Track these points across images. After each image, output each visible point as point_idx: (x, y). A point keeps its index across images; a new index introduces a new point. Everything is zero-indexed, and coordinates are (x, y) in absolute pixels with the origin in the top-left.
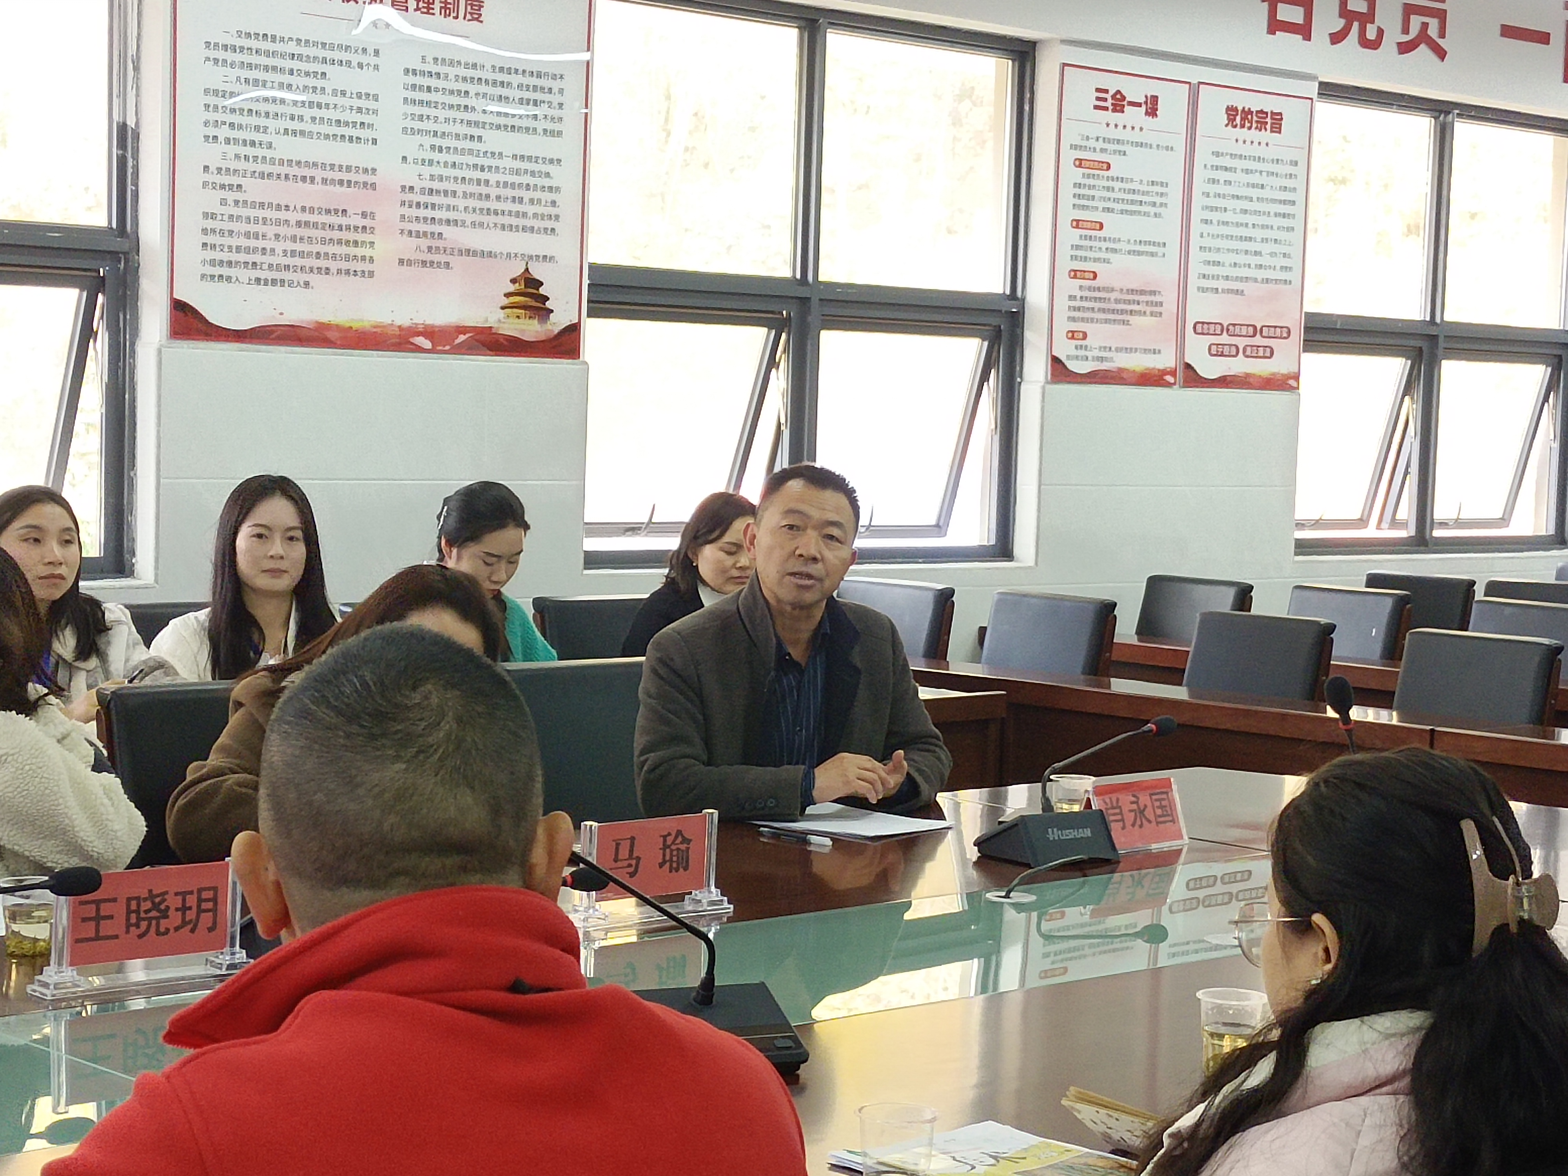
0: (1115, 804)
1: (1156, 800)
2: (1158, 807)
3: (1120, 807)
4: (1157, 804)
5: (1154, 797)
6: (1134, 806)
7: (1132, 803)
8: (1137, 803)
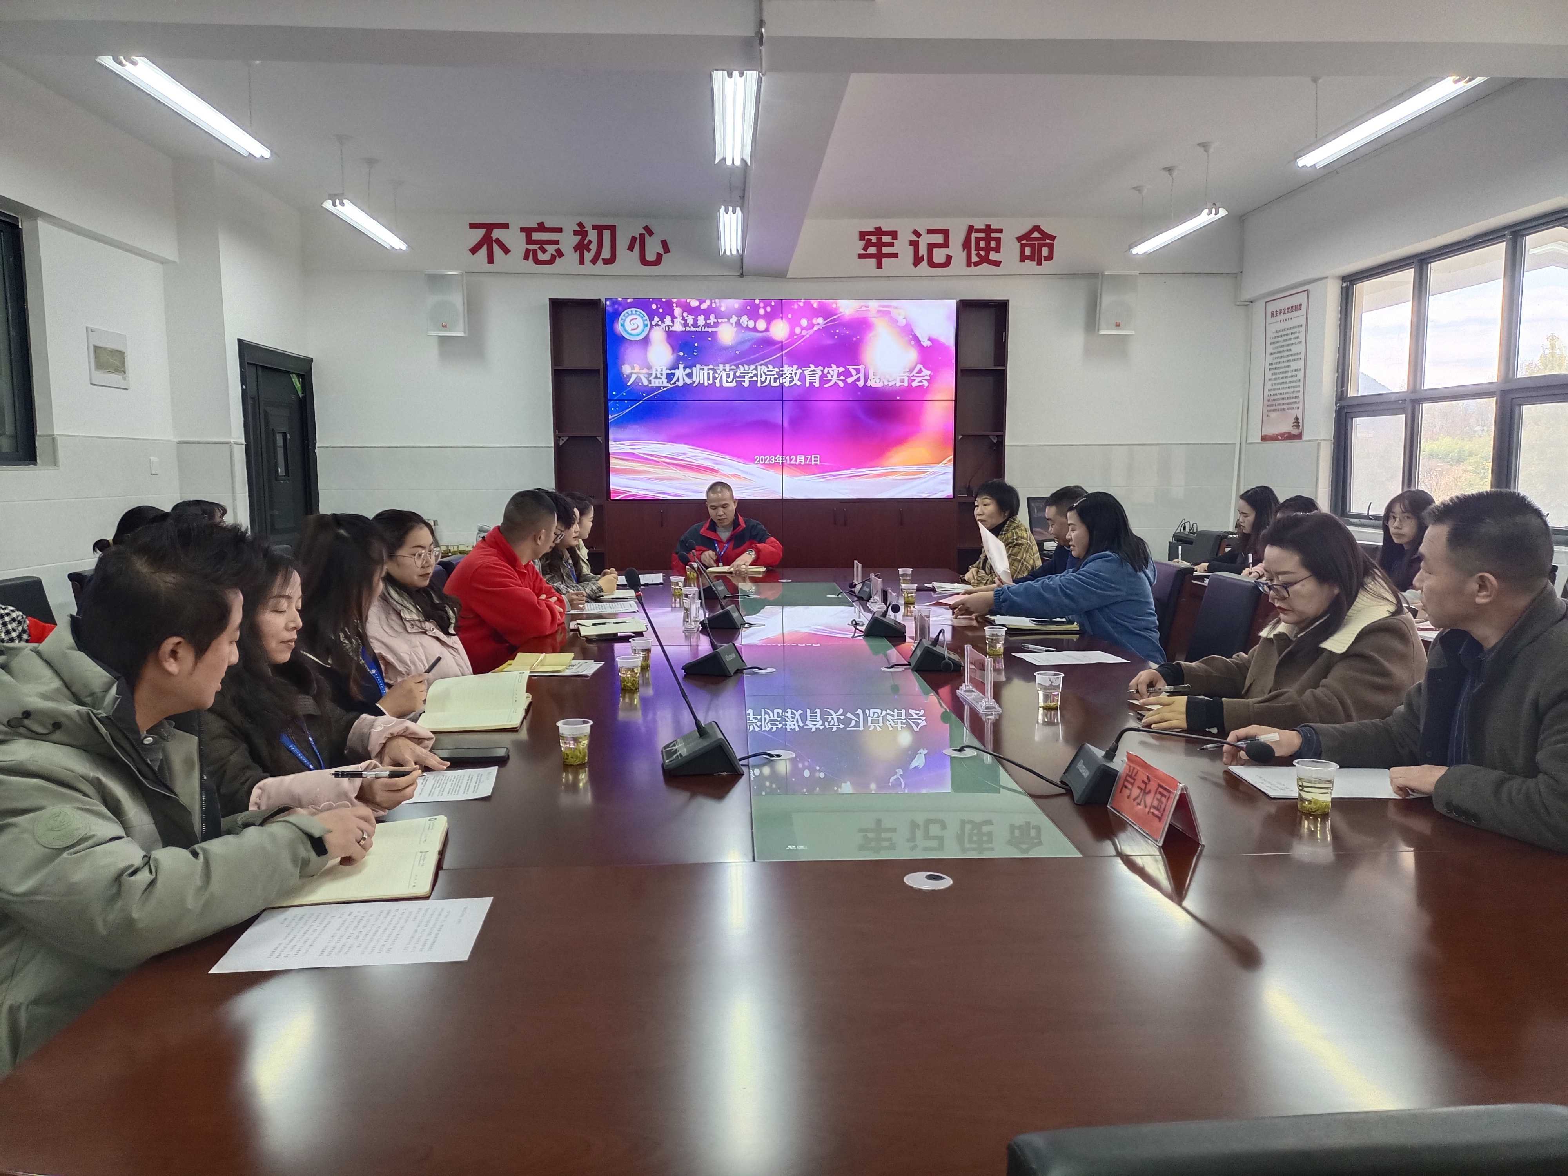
0: (1133, 775)
1: (1160, 793)
2: (1158, 799)
3: (1135, 779)
4: (1159, 796)
5: (1161, 790)
6: (1143, 786)
7: (1143, 782)
8: (1146, 784)
